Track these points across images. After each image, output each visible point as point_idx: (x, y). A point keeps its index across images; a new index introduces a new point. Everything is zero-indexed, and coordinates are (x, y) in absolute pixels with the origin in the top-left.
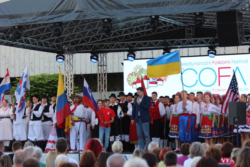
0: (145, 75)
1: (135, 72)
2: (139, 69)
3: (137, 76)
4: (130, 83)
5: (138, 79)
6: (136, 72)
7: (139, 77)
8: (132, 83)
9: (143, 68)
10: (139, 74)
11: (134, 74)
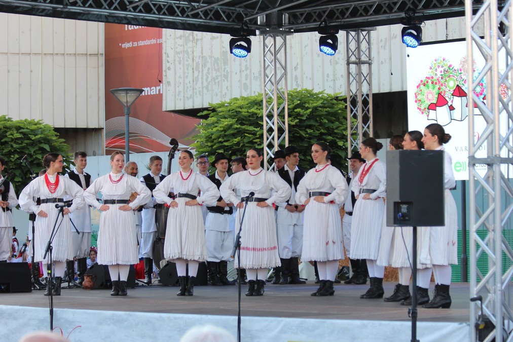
0: (457, 84)
1: (432, 78)
2: (442, 69)
3: (437, 86)
4: (422, 108)
5: (440, 94)
6: (435, 78)
7: (441, 90)
8: (428, 106)
9: (450, 66)
10: (442, 81)
11: (430, 82)
